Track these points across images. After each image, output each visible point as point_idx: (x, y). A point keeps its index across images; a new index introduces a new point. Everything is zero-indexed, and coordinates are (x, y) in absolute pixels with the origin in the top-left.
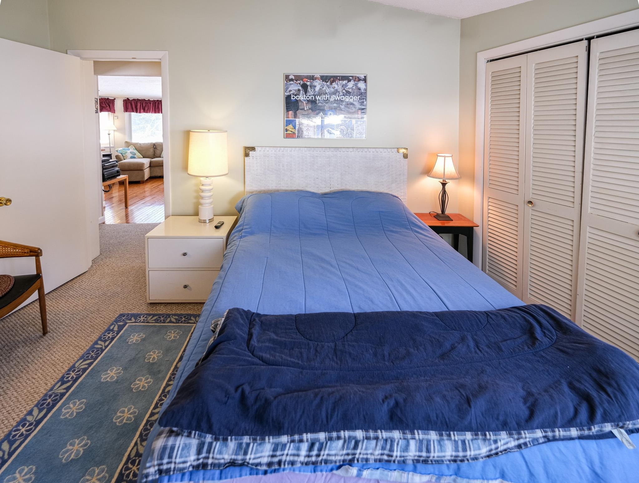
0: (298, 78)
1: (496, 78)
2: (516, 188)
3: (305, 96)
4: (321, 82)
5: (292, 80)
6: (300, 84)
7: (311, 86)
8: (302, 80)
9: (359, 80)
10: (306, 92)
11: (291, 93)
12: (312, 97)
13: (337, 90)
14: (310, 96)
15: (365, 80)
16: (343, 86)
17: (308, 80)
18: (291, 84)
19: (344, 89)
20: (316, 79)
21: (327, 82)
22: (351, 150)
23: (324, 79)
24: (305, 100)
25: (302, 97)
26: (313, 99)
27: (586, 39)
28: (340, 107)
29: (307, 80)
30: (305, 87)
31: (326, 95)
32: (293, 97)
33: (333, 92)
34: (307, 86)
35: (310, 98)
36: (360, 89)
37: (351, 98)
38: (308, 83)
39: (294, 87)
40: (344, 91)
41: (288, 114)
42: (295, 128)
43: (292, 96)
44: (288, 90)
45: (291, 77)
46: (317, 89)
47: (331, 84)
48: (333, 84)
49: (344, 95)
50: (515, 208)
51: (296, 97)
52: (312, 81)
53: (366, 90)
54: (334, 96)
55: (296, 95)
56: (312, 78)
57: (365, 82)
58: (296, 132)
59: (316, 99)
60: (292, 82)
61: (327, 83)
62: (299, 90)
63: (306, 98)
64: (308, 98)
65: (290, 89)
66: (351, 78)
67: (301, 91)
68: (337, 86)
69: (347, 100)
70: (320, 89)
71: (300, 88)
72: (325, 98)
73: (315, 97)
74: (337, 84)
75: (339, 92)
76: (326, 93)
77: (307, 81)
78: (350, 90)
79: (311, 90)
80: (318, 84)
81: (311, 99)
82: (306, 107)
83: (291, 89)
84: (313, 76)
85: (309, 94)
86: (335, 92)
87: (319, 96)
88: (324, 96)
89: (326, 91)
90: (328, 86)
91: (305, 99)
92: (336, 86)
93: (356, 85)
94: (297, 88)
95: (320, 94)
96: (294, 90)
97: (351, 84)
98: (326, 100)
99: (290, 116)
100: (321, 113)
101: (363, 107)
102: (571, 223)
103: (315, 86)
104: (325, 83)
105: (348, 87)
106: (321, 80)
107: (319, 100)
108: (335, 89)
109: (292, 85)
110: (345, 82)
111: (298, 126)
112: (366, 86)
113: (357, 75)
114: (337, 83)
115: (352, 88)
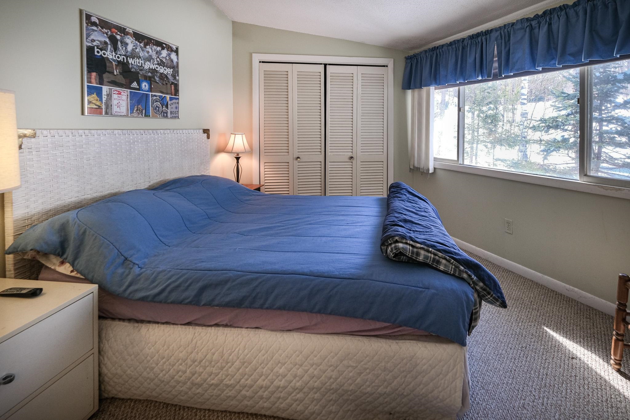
0: (103, 24)
1: (268, 76)
2: (287, 151)
3: (114, 54)
4: (133, 40)
5: (94, 24)
6: (107, 35)
7: (121, 42)
8: (110, 30)
9: (172, 50)
10: (116, 49)
11: (95, 44)
12: (123, 58)
13: (151, 56)
14: (121, 55)
15: (177, 51)
17: (119, 33)
18: (94, 30)
19: (159, 58)
20: (128, 33)
21: (140, 43)
25: (109, 54)
26: (125, 61)
27: (324, 64)
29: (116, 31)
30: (114, 41)
31: (140, 59)
32: (98, 52)
33: (147, 58)
34: (117, 40)
35: (121, 58)
36: (172, 61)
38: (118, 37)
39: (99, 36)
40: (158, 59)
41: (91, 75)
42: (101, 100)
43: (96, 50)
44: (90, 38)
45: (94, 19)
46: (130, 48)
47: (145, 46)
48: (148, 47)
49: (158, 64)
50: (287, 164)
51: (101, 53)
52: (123, 35)
53: (178, 63)
54: (148, 63)
55: (101, 50)
56: (123, 31)
57: (177, 54)
58: (104, 107)
59: (128, 61)
60: (95, 28)
61: (141, 44)
62: (106, 43)
63: (115, 57)
64: (118, 57)
65: (92, 37)
66: (164, 46)
67: (109, 46)
68: (151, 50)
70: (133, 49)
71: (107, 40)
72: (139, 63)
73: (127, 59)
74: (152, 49)
75: (153, 59)
76: (140, 58)
77: (117, 34)
78: (164, 60)
79: (122, 48)
80: (130, 41)
81: (122, 60)
82: (116, 71)
83: (95, 39)
84: (124, 29)
85: (120, 53)
86: (150, 59)
87: (131, 59)
89: (139, 53)
90: (141, 47)
91: (115, 59)
93: (169, 55)
94: (102, 39)
95: (133, 56)
96: (98, 41)
97: (164, 53)
98: (141, 67)
99: (93, 80)
100: (135, 82)
101: (176, 82)
102: (320, 163)
103: (127, 44)
104: (139, 44)
105: (162, 55)
106: (134, 38)
107: (132, 64)
108: (150, 54)
109: (96, 33)
110: (159, 49)
111: (106, 97)
112: (178, 59)
113: (170, 44)
114: (151, 47)
115: (165, 58)
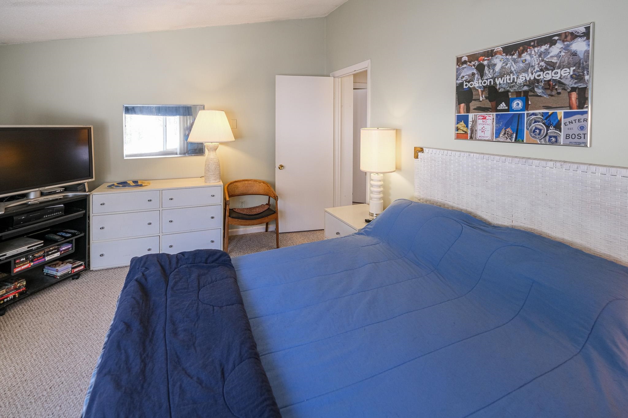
0: (473, 57)
3: (480, 81)
4: (504, 56)
5: (465, 62)
6: (474, 65)
7: (489, 66)
8: (477, 60)
9: (574, 36)
10: (482, 75)
11: (464, 79)
12: (490, 82)
13: (529, 64)
14: (487, 80)
15: (587, 34)
16: (540, 56)
17: (486, 58)
18: (463, 68)
19: (543, 60)
20: (496, 53)
21: (514, 54)
22: (551, 164)
23: (509, 50)
24: (480, 87)
25: (477, 84)
26: (492, 84)
28: (534, 92)
29: (483, 58)
30: (481, 68)
31: (511, 75)
32: (466, 85)
33: (523, 69)
34: (484, 66)
36: (574, 54)
37: (555, 73)
38: (485, 63)
39: (468, 71)
40: (542, 64)
41: (460, 108)
42: (467, 126)
43: (465, 84)
44: (460, 77)
45: (463, 59)
46: (498, 68)
47: (520, 56)
48: (523, 55)
49: (541, 70)
51: (469, 85)
52: (490, 57)
54: (524, 74)
55: (469, 82)
56: (491, 54)
57: (588, 38)
58: (469, 132)
59: (495, 83)
60: (465, 66)
61: (514, 57)
62: (473, 74)
63: (481, 84)
64: (485, 83)
65: (462, 75)
66: (556, 38)
67: (476, 75)
68: (530, 56)
69: (548, 77)
70: (502, 67)
71: (475, 71)
72: (510, 79)
73: (494, 81)
74: (530, 54)
75: (532, 66)
76: (511, 72)
77: (484, 60)
78: (555, 60)
79: (489, 72)
80: (499, 61)
81: (489, 84)
82: (482, 97)
83: (464, 75)
84: (492, 51)
85: (487, 78)
86: (528, 67)
87: (500, 79)
88: (508, 77)
89: (510, 68)
90: (514, 60)
91: (481, 85)
92: (528, 58)
93: (566, 48)
94: (470, 72)
95: (501, 76)
96: (467, 75)
97: (556, 49)
98: (511, 83)
99: (462, 110)
100: (503, 103)
101: (582, 85)
103: (495, 65)
104: (510, 57)
105: (551, 54)
106: (504, 54)
107: (500, 84)
108: (527, 62)
109: (465, 69)
110: (543, 48)
111: (471, 123)
112: (589, 45)
113: (570, 31)
114: (529, 52)
115: (558, 56)
